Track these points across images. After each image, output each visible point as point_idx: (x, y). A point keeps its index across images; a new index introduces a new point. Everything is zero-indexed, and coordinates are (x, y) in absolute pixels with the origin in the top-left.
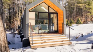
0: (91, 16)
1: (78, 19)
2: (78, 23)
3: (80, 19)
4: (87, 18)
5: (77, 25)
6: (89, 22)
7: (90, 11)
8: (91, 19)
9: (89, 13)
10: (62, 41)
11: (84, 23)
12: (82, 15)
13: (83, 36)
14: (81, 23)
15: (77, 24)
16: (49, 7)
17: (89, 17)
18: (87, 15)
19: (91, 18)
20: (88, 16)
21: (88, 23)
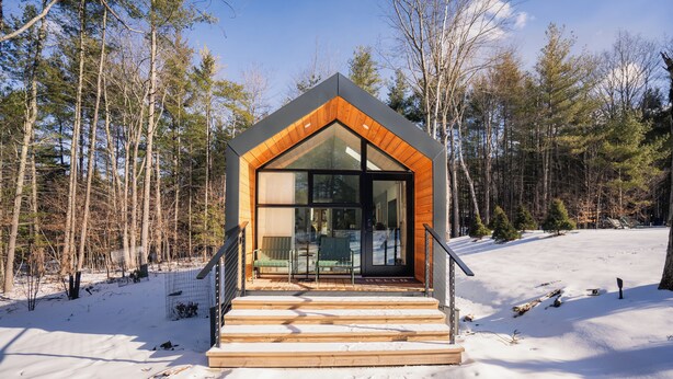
0: (630, 193)
1: (555, 207)
2: (552, 224)
3: (562, 208)
4: (605, 200)
5: (547, 234)
6: (616, 222)
7: (624, 169)
8: (630, 206)
9: (620, 180)
10: (404, 337)
11: (591, 226)
12: (583, 190)
13: (557, 304)
14: (567, 227)
15: (544, 229)
16: (365, 142)
17: (616, 197)
18: (606, 189)
19: (631, 200)
20: (614, 192)
21: (610, 226)
